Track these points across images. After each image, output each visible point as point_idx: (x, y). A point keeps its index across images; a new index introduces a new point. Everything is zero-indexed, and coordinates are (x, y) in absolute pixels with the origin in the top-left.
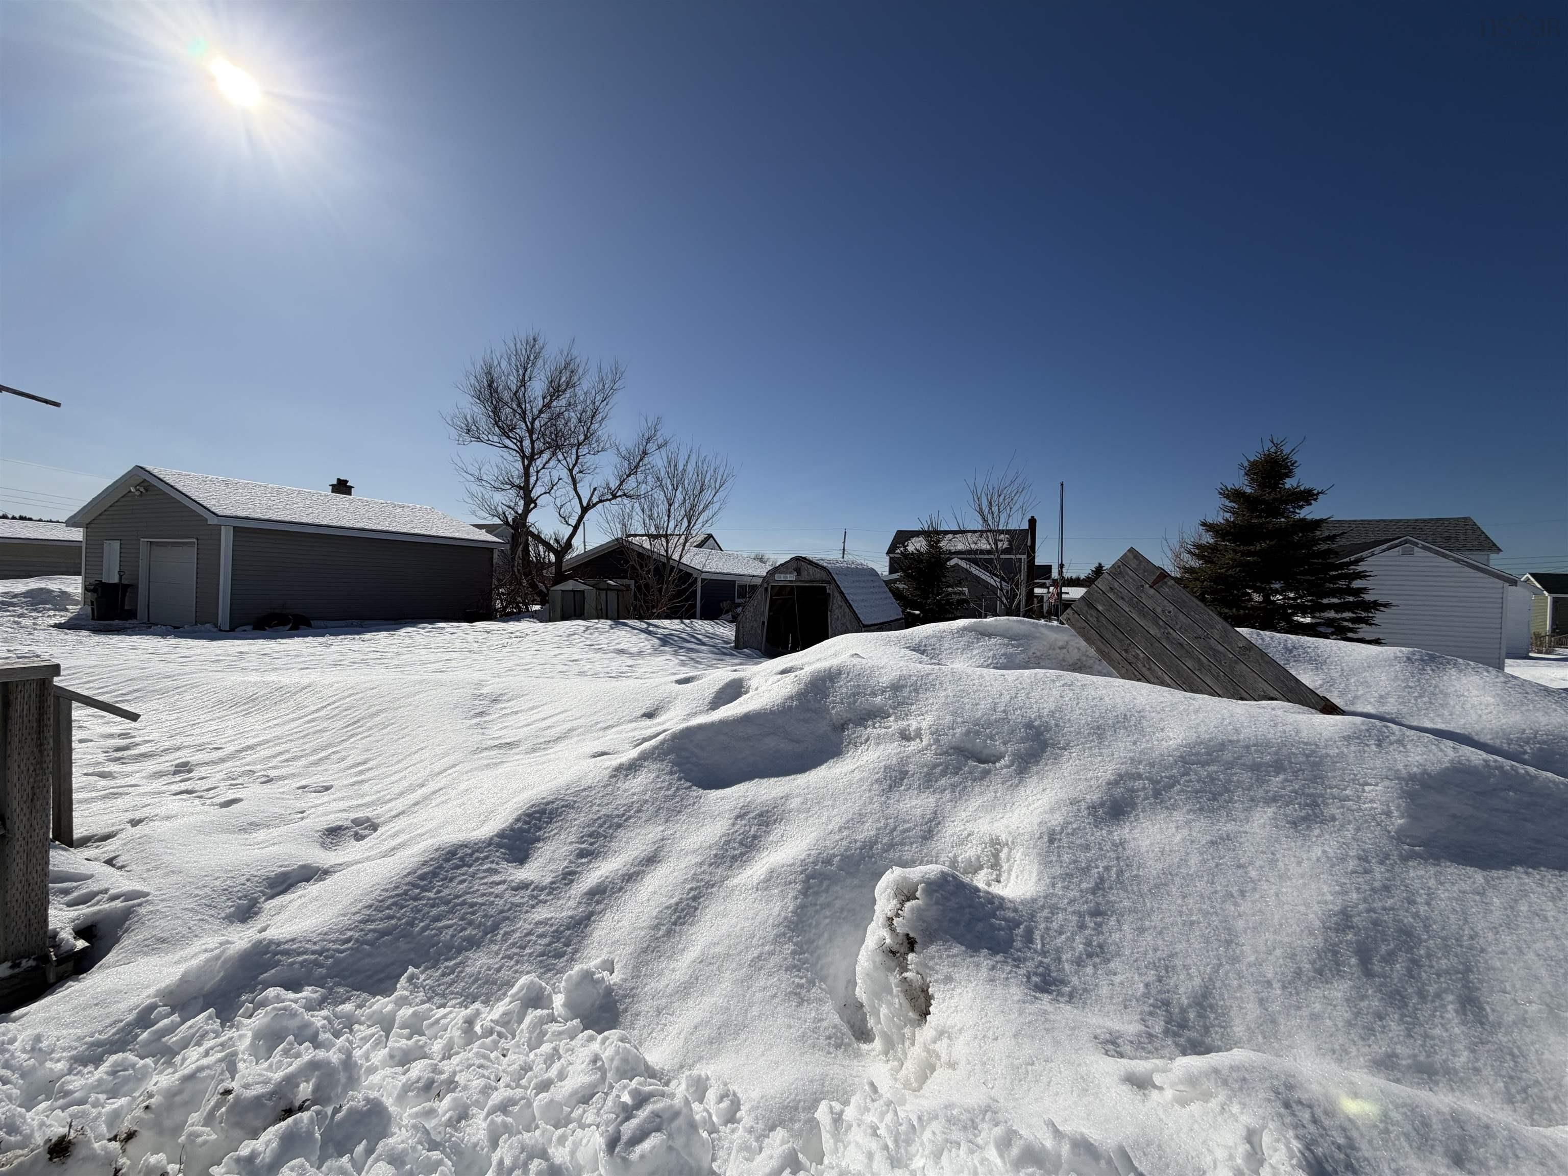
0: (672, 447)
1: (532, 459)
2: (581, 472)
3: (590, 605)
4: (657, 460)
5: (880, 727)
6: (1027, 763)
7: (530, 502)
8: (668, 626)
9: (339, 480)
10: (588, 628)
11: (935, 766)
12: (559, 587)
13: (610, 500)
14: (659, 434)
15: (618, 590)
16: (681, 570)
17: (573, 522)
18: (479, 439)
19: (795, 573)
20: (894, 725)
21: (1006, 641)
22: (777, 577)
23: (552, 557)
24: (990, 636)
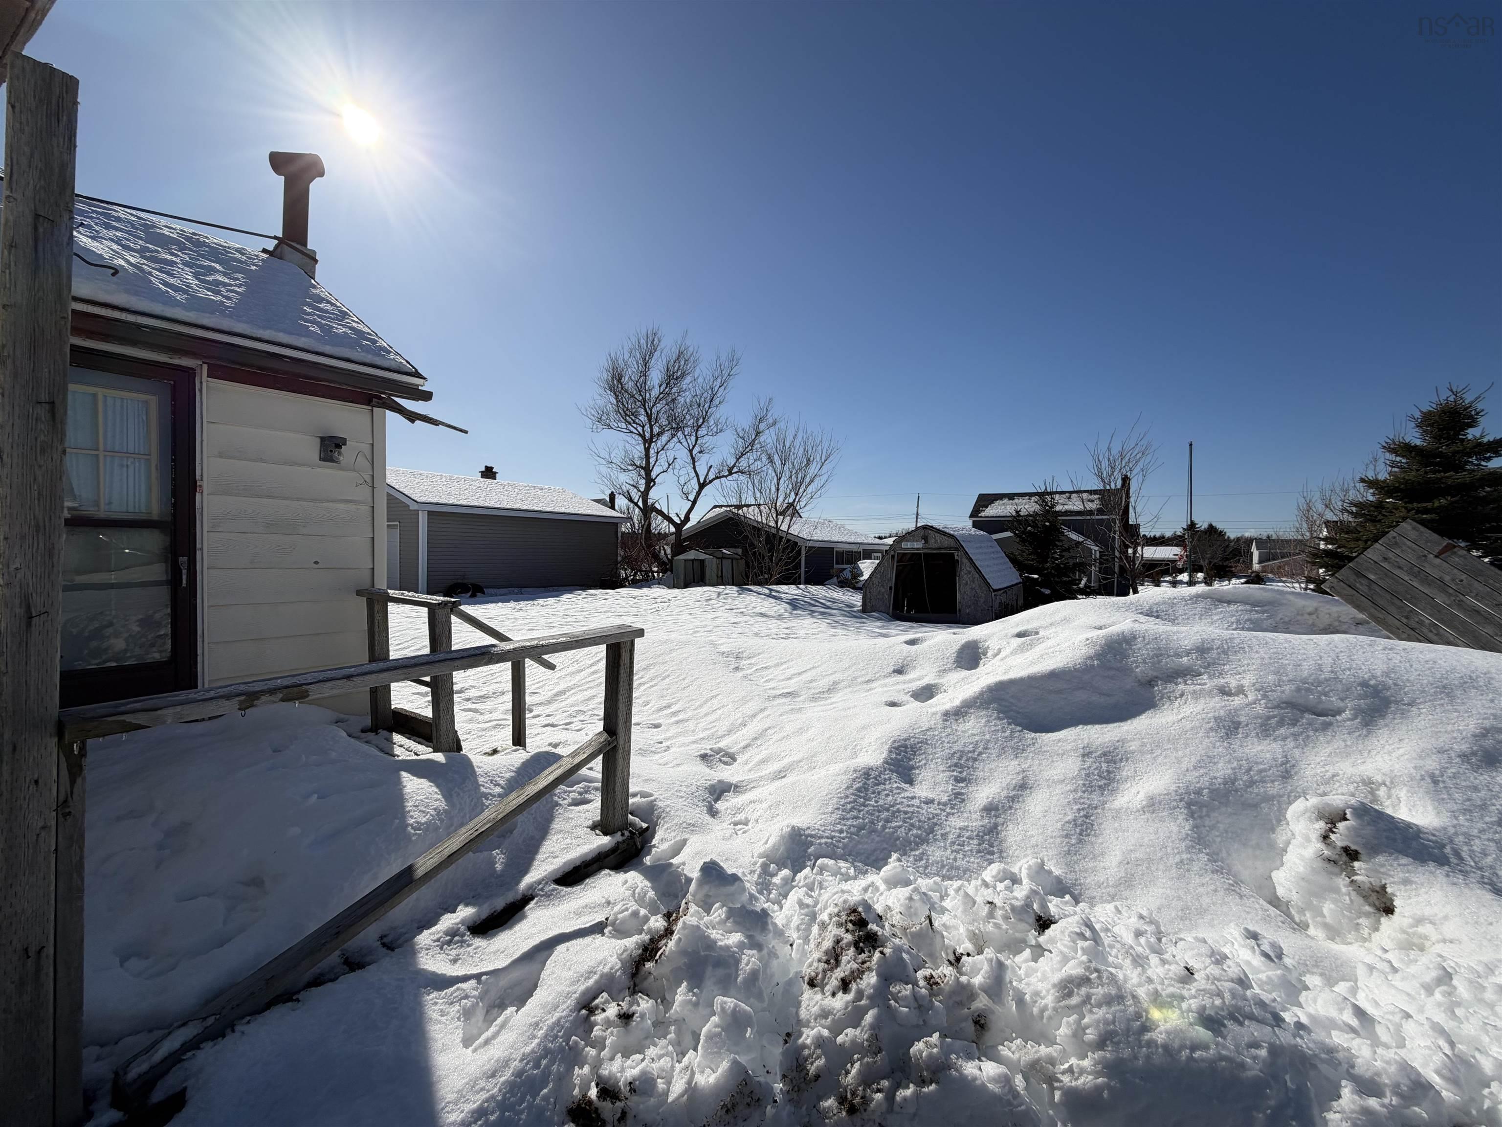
0: (781, 425)
1: (651, 441)
2: (701, 452)
3: (711, 571)
4: (768, 438)
5: (1193, 684)
6: (1372, 717)
7: (650, 482)
8: (787, 591)
9: (486, 467)
10: (719, 594)
11: (1269, 718)
12: (682, 557)
13: (726, 477)
14: (769, 415)
15: (732, 559)
16: (789, 541)
17: (692, 497)
18: (609, 427)
19: (923, 542)
20: (1207, 682)
21: (1248, 607)
22: (904, 545)
23: (673, 529)
24: (1229, 602)
